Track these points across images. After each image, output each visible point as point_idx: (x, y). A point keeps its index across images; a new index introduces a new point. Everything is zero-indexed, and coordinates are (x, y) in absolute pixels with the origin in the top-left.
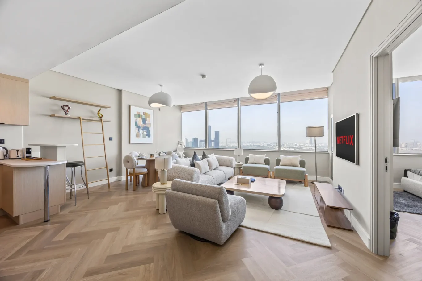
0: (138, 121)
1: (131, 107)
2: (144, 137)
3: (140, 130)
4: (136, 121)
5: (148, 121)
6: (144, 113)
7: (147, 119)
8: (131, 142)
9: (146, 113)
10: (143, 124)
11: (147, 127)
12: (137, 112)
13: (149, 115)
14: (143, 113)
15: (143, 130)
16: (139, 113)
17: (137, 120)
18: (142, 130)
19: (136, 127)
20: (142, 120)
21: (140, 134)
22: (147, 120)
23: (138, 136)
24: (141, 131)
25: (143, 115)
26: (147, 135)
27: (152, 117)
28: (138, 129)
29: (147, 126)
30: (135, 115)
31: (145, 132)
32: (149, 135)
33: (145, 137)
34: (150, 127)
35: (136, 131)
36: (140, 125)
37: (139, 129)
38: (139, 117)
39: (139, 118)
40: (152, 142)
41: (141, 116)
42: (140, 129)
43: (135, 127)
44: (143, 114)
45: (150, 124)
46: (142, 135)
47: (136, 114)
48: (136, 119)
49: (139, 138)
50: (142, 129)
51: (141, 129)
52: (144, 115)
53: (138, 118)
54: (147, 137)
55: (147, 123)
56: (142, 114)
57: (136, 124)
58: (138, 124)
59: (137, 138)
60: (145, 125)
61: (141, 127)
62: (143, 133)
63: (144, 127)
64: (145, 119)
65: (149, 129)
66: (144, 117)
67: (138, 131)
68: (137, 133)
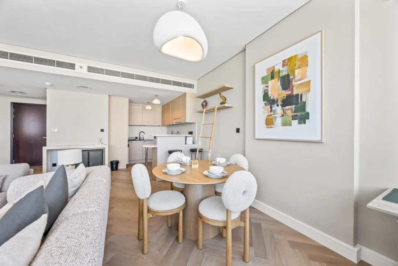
0: (269, 88)
1: (257, 65)
2: (285, 124)
3: (275, 107)
4: (265, 90)
5: (298, 77)
7: (297, 71)
9: (290, 59)
10: (284, 91)
11: (298, 95)
12: (268, 70)
13: (304, 59)
14: (282, 64)
15: (283, 105)
16: (271, 71)
17: (266, 88)
18: (280, 107)
19: (266, 105)
20: (279, 83)
21: (276, 118)
22: (294, 77)
23: (269, 122)
24: (279, 110)
25: (281, 69)
26: (294, 118)
28: (269, 106)
29: (295, 93)
30: (263, 78)
31: (291, 109)
32: (303, 118)
33: (290, 125)
34: (309, 92)
35: (266, 111)
36: (276, 96)
37: (271, 108)
38: (272, 78)
40: (318, 138)
41: (276, 75)
42: (275, 105)
43: (263, 103)
44: (283, 66)
45: (308, 83)
46: (279, 121)
47: (265, 74)
48: (265, 85)
49: (271, 127)
50: (280, 103)
51: (278, 106)
53: (271, 83)
54: (295, 122)
55: (295, 83)
56: (279, 67)
57: (266, 97)
58: (269, 96)
59: (268, 127)
60: (290, 92)
61: (277, 100)
62: (282, 114)
63: (285, 98)
64: (290, 75)
65: (303, 100)
66: (284, 73)
67: (271, 112)
68: (268, 116)
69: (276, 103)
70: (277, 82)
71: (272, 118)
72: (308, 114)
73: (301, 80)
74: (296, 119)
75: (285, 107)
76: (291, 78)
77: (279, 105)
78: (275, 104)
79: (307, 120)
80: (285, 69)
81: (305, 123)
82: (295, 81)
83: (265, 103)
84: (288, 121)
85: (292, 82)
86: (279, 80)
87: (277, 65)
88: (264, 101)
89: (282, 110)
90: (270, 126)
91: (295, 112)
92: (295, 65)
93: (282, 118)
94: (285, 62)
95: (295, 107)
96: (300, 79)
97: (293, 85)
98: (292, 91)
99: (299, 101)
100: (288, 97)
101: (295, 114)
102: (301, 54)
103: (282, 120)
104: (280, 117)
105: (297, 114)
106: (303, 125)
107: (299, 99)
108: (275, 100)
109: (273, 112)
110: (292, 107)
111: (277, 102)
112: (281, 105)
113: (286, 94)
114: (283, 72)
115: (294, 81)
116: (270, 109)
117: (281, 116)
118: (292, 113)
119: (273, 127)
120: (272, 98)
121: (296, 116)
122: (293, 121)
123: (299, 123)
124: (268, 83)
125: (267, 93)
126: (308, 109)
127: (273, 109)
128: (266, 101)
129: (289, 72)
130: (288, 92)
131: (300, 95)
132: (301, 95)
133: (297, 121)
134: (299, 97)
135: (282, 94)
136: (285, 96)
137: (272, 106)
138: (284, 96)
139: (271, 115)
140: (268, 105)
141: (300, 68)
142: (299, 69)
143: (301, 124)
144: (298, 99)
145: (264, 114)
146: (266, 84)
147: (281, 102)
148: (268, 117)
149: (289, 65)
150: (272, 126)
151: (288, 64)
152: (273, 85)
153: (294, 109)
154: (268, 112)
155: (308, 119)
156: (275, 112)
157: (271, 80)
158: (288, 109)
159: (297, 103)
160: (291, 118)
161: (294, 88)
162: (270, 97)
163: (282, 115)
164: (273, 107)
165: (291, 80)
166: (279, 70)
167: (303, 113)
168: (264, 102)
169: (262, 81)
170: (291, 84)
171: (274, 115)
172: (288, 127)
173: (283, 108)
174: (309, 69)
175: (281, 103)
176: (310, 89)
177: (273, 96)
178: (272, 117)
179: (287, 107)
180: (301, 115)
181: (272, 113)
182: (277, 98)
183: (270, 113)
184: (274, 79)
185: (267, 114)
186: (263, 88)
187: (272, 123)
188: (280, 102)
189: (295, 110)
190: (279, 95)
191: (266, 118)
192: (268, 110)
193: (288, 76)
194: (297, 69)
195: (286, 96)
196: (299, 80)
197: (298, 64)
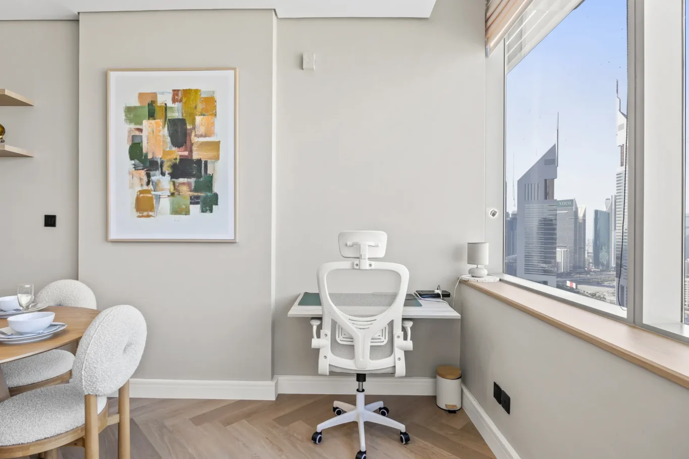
0: (144, 134)
1: (113, 75)
2: (176, 211)
3: (156, 176)
4: (133, 137)
5: (201, 130)
6: (176, 92)
7: (198, 119)
8: (113, 236)
9: (187, 92)
10: (174, 149)
11: (199, 161)
12: (141, 96)
13: (210, 102)
14: (171, 96)
15: (174, 175)
16: (149, 100)
17: (137, 133)
18: (168, 177)
19: (136, 167)
20: (165, 131)
21: (158, 198)
22: (194, 128)
23: (144, 206)
24: (165, 182)
25: (170, 104)
26: (194, 201)
27: (224, 107)
28: (143, 172)
29: (195, 156)
30: (129, 110)
31: (189, 184)
32: (209, 203)
33: (187, 213)
34: (217, 158)
35: (136, 181)
36: (159, 156)
37: (148, 176)
38: (152, 115)
39: (153, 121)
40: (230, 237)
41: (158, 113)
42: (158, 172)
43: (129, 163)
44: (174, 101)
45: (216, 145)
46: (165, 204)
47: (137, 104)
48: (133, 126)
49: (148, 216)
50: (167, 169)
51: (163, 174)
52: (177, 105)
53: (147, 124)
54: (195, 209)
55: (195, 139)
56: (164, 99)
57: (136, 151)
58: (144, 151)
59: (141, 215)
60: (186, 153)
61: (162, 163)
62: (172, 190)
63: (178, 161)
64: (187, 122)
65: (209, 172)
66: (176, 115)
67: (148, 184)
68: (141, 192)
69: (160, 169)
70: (161, 127)
71: (151, 198)
72: (216, 195)
73: (205, 136)
74: (197, 203)
75: (177, 178)
76: (189, 127)
77: (167, 173)
78: (156, 170)
79: (214, 206)
80: (178, 107)
81: (211, 212)
82: (195, 136)
83: (134, 165)
84: (184, 207)
85: (190, 135)
86: (166, 126)
87: (163, 93)
88: (132, 158)
89: (172, 183)
90: (145, 214)
91: (196, 190)
92: (196, 107)
93: (171, 198)
94: (177, 95)
95: (195, 182)
96: (204, 134)
97: (193, 142)
98: (191, 151)
99: (203, 172)
100: (183, 160)
101: (196, 194)
102: (205, 92)
103: (172, 204)
104: (168, 196)
105: (199, 194)
106: (208, 214)
107: (203, 169)
108: (157, 162)
109: (153, 185)
110: (189, 180)
111: (162, 166)
112: (169, 174)
113: (180, 156)
114: (173, 112)
115: (193, 134)
116: (145, 179)
117: (169, 194)
118: (191, 191)
119: (151, 216)
120: (150, 157)
121: (198, 197)
122: (192, 207)
123: (203, 211)
124: (141, 124)
125: (139, 144)
126: (216, 189)
127: (153, 178)
128: (137, 161)
129: (184, 115)
130: (184, 151)
131: (203, 162)
132: (206, 163)
133: (199, 206)
134: (203, 165)
135: (170, 153)
136: (178, 157)
137: (152, 173)
138: (176, 159)
139: (148, 192)
140: (142, 169)
141: (204, 115)
142: (202, 117)
143: (205, 212)
144: (201, 169)
145: (132, 186)
146: (136, 124)
147: (169, 169)
148: (142, 195)
149: (185, 103)
150: (150, 213)
151: (184, 100)
152: (153, 131)
153: (193, 185)
154: (142, 185)
155: (217, 204)
156: (156, 185)
157: (149, 119)
158: (183, 184)
159: (198, 176)
160: (189, 201)
161: (194, 148)
162: (146, 155)
163: (173, 194)
164: (154, 175)
165: (188, 132)
166: (166, 104)
167: (209, 194)
168: (133, 162)
169: (126, 115)
170: (188, 138)
171: (154, 191)
172: (183, 217)
173: (173, 180)
174: (218, 121)
175: (170, 171)
176: (218, 156)
177: (153, 153)
178: (150, 195)
179: (181, 180)
180: (206, 197)
181: (151, 187)
182: (161, 158)
183: (145, 187)
184: (154, 119)
185: (140, 189)
186: (130, 131)
187: (152, 208)
188: (168, 167)
189: (195, 187)
190: (165, 153)
191: (136, 196)
192: (141, 179)
193: (182, 122)
194: (199, 115)
195: (180, 159)
196: (201, 136)
197: (200, 107)
